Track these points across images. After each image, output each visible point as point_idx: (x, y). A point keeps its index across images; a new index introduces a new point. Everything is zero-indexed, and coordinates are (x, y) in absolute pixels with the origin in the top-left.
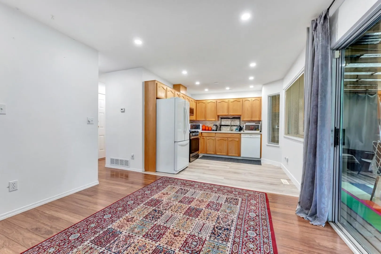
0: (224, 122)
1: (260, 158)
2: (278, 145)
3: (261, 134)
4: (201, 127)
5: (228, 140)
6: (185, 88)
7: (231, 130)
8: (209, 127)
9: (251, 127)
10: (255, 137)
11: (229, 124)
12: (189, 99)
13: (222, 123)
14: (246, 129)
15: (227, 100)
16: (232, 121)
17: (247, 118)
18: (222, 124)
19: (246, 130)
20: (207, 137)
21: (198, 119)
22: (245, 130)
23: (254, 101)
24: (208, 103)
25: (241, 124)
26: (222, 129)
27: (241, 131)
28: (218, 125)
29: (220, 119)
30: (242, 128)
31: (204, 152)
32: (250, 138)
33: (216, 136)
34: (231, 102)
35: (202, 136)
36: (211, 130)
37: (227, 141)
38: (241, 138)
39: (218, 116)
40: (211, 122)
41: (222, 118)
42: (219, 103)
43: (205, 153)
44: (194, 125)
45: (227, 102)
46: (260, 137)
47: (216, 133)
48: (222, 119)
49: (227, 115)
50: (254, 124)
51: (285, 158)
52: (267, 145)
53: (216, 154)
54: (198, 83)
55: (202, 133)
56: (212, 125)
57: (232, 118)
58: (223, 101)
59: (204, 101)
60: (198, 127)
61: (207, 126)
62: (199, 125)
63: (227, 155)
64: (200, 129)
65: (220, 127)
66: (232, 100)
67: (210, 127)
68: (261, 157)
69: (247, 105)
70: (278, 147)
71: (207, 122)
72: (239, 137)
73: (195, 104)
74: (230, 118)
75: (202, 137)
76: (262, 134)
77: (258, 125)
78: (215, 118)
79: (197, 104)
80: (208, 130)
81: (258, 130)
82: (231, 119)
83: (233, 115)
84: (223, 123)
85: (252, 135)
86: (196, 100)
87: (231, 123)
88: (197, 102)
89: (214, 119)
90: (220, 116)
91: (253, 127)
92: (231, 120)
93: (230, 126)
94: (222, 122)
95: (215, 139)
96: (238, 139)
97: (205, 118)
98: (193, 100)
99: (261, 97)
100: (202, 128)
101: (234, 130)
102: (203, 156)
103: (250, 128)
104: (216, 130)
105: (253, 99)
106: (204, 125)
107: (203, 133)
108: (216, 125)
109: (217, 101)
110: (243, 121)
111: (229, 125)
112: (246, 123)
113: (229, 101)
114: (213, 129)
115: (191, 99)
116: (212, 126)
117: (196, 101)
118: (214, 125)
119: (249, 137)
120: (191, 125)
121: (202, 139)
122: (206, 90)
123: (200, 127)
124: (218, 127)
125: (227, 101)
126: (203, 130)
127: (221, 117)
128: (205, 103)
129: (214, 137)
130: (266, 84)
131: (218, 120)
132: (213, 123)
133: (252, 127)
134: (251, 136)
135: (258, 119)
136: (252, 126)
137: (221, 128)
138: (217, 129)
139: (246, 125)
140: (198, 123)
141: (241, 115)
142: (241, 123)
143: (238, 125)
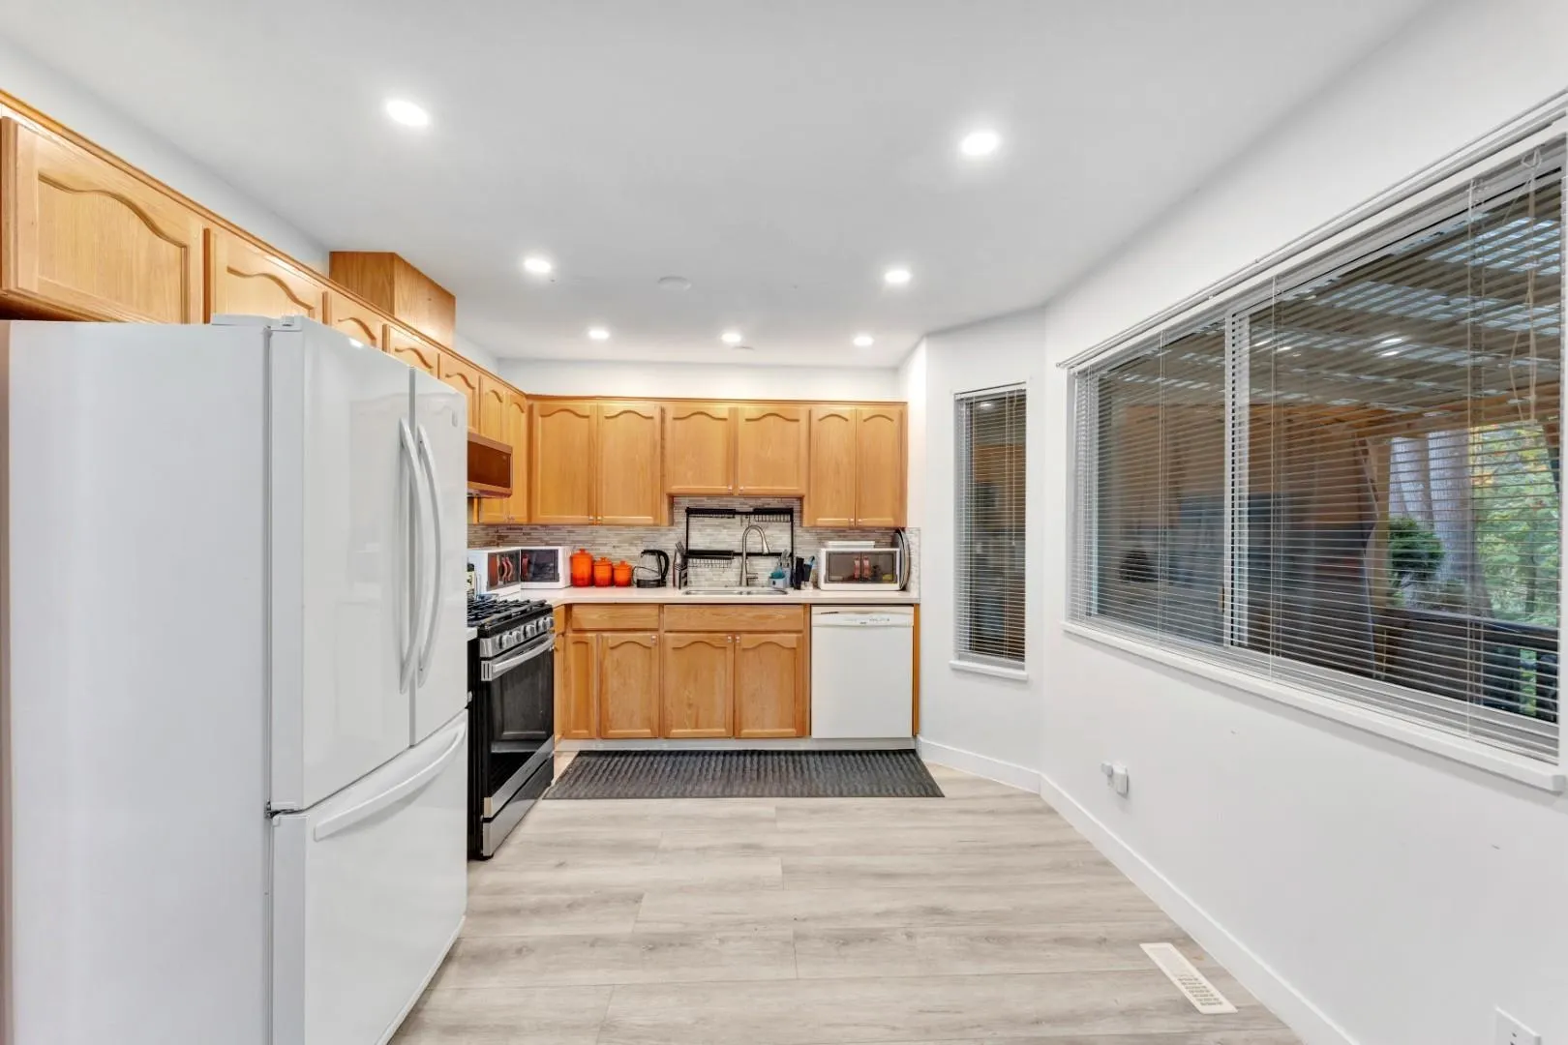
0: (706, 535)
1: (909, 735)
2: (1022, 668)
3: (915, 606)
4: (563, 568)
5: (740, 644)
6: (444, 298)
7: (744, 580)
8: (616, 563)
9: (857, 563)
10: (889, 623)
11: (736, 547)
12: (474, 383)
13: (691, 542)
14: (833, 578)
15: (727, 406)
16: (750, 527)
17: (835, 517)
18: (691, 548)
19: (828, 580)
20: (605, 634)
21: (540, 517)
22: (826, 582)
23: (867, 423)
24: (607, 418)
25: (796, 545)
26: (696, 575)
27: (802, 586)
28: (670, 554)
29: (681, 517)
30: (810, 567)
31: (587, 727)
32: (863, 626)
33: (666, 628)
34: (748, 420)
35: (575, 627)
36: (628, 584)
37: (730, 654)
38: (814, 629)
39: (672, 498)
40: (628, 533)
41: (690, 512)
42: (678, 422)
43: (594, 734)
44: (512, 556)
45: (725, 419)
46: (910, 620)
47: (661, 605)
48: (692, 520)
49: (724, 492)
50: (867, 546)
51: (1111, 775)
52: (956, 670)
53: (662, 733)
54: (538, 266)
55: (569, 607)
56: (637, 551)
57: (747, 514)
58: (695, 410)
59: (585, 407)
60: (544, 565)
61: (603, 559)
62: (555, 552)
63: (735, 733)
64: (555, 578)
65: (684, 565)
66: (752, 411)
67: (623, 563)
68: (915, 732)
69: (834, 439)
70: (1023, 682)
71: (603, 531)
72: (801, 627)
73: (524, 417)
74: (739, 508)
75: (570, 635)
76: (918, 605)
77: (893, 554)
78: (655, 514)
79: (539, 421)
80: (612, 582)
81: (893, 580)
82: (744, 517)
83: (756, 497)
84: (698, 542)
85: (871, 612)
86: (527, 391)
87: (744, 540)
88: (537, 406)
89: (649, 519)
90: (681, 500)
91: (866, 563)
92: (746, 523)
93: (740, 554)
94: (692, 533)
95: (660, 642)
96: (795, 635)
97: (592, 508)
98: (503, 392)
99: (905, 404)
100: (568, 573)
101: (764, 577)
102: (581, 754)
103: (849, 570)
104: (660, 583)
105: (867, 411)
106: (582, 551)
107: (575, 610)
108: (660, 554)
109: (663, 410)
110: (814, 528)
111: (730, 548)
112: (830, 543)
113: (734, 412)
114: (640, 574)
115: (488, 385)
116: (631, 558)
117: (530, 402)
118: (645, 552)
119: (858, 623)
120: (492, 557)
121: (572, 648)
122: (599, 334)
123: (555, 567)
124: (671, 561)
125: (725, 414)
126: (576, 582)
127: (686, 503)
128: (587, 417)
129: (655, 630)
130: (937, 334)
131: (672, 523)
132: (641, 539)
133: (861, 563)
134: (865, 619)
135: (888, 521)
136: (861, 555)
137: (690, 571)
138: (664, 573)
139: (830, 555)
140: (547, 539)
141: (801, 499)
142: (796, 540)
143: (782, 550)
